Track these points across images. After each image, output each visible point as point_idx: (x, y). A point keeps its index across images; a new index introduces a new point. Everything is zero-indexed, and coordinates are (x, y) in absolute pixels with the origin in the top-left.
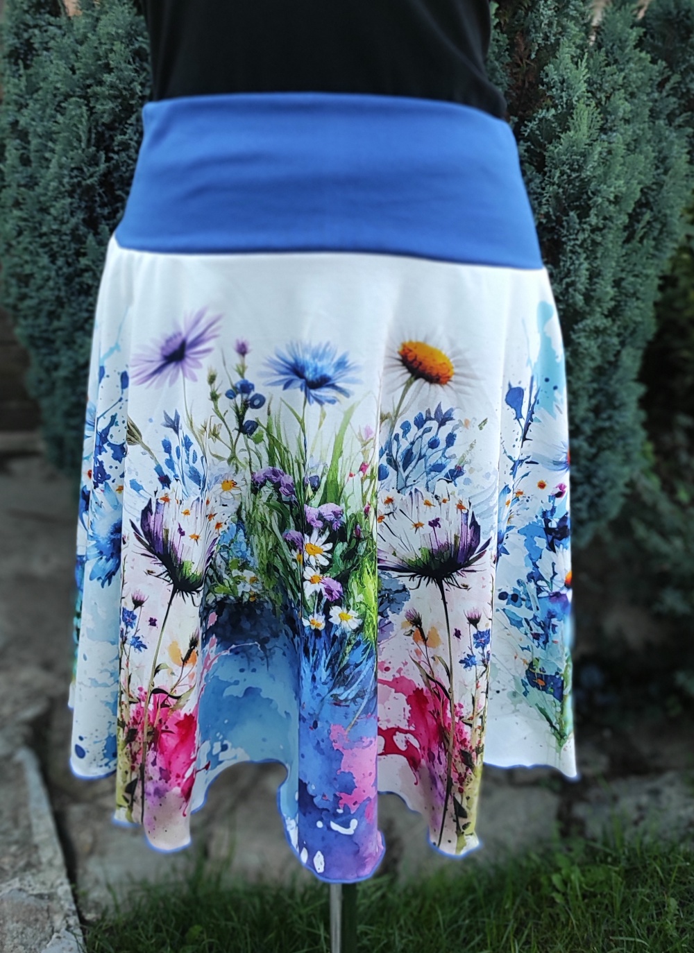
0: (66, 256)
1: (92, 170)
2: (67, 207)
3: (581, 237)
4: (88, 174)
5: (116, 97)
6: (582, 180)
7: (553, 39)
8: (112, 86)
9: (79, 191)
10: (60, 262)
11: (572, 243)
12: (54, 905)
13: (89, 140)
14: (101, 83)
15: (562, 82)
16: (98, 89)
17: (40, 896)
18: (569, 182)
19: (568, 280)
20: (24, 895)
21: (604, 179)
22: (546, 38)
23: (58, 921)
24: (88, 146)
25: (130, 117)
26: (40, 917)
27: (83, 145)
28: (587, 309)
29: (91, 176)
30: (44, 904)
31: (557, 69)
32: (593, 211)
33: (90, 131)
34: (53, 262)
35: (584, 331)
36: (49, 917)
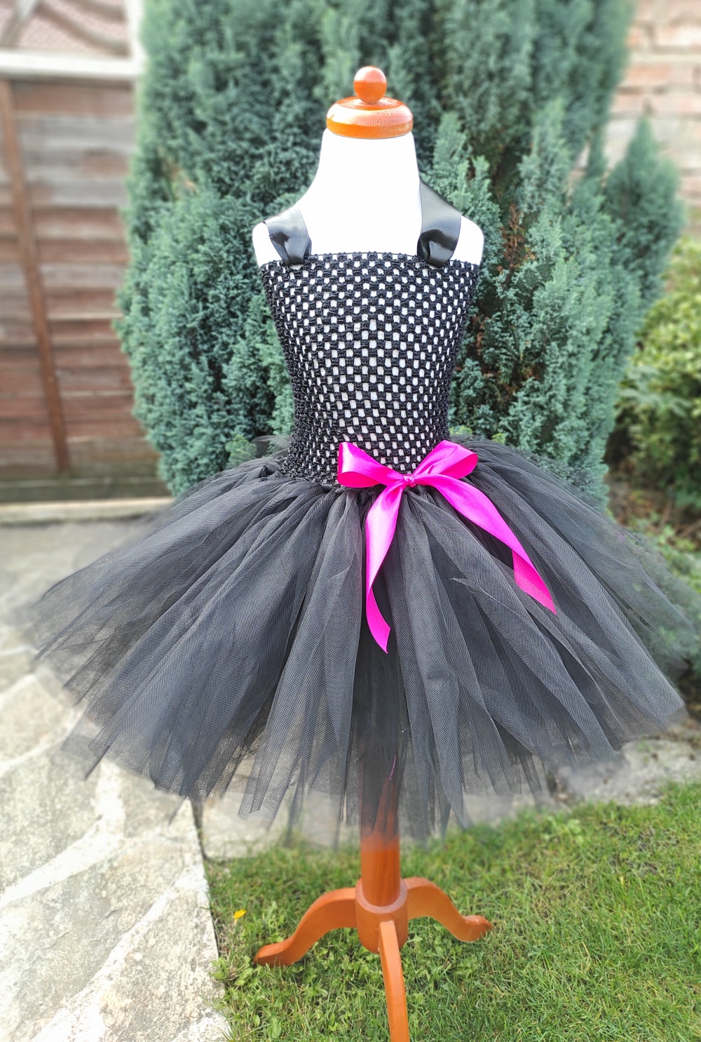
0: (178, 380)
1: (194, 316)
2: (177, 344)
3: (560, 360)
4: (190, 319)
5: (209, 262)
6: (562, 318)
7: (535, 209)
8: (206, 254)
9: (184, 332)
10: (174, 385)
11: (553, 366)
12: (185, 846)
13: (191, 294)
14: (197, 251)
15: (543, 241)
16: (195, 256)
17: (175, 839)
18: (552, 319)
19: (551, 393)
20: (164, 839)
21: (578, 316)
22: (530, 207)
23: (188, 858)
24: (190, 299)
25: (218, 277)
26: (175, 855)
27: (186, 298)
28: (565, 415)
29: (194, 320)
30: (178, 845)
31: (538, 231)
32: (570, 341)
33: (190, 288)
34: (169, 385)
35: (563, 430)
36: (181, 856)
